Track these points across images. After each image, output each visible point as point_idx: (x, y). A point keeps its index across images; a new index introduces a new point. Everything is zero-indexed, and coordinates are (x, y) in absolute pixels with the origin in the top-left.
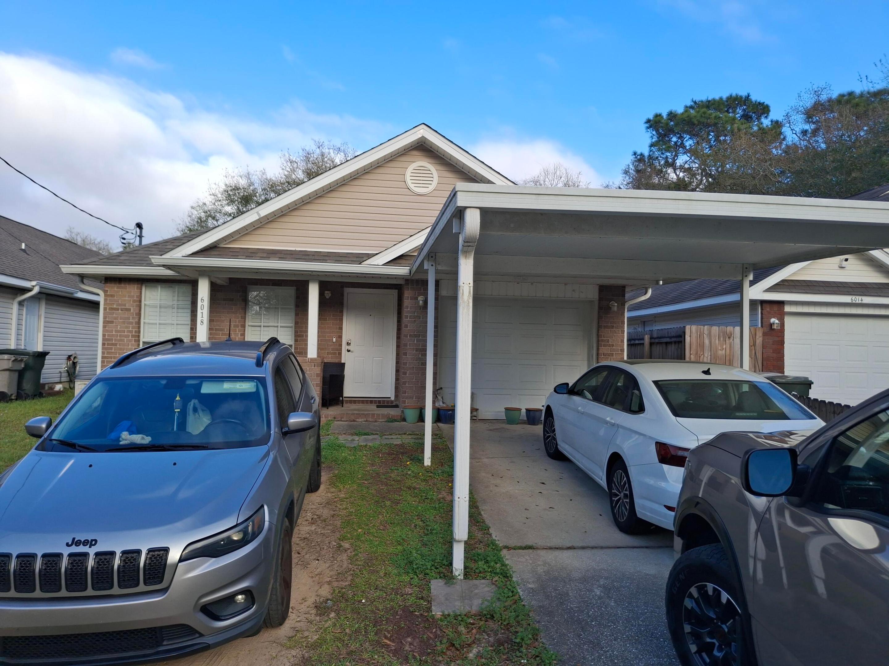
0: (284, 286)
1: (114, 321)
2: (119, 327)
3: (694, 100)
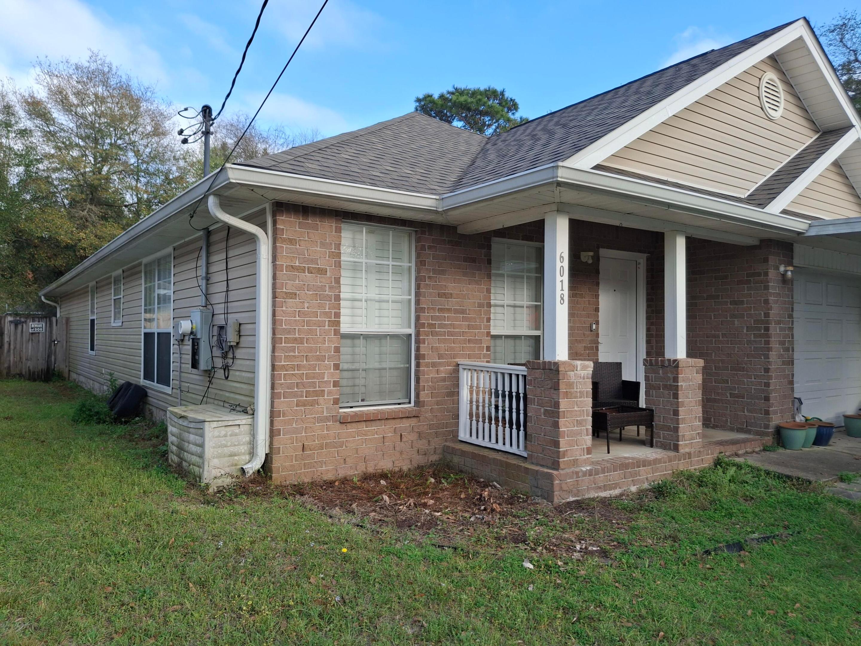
0: (536, 241)
1: (298, 292)
2: (306, 305)
3: (455, 87)
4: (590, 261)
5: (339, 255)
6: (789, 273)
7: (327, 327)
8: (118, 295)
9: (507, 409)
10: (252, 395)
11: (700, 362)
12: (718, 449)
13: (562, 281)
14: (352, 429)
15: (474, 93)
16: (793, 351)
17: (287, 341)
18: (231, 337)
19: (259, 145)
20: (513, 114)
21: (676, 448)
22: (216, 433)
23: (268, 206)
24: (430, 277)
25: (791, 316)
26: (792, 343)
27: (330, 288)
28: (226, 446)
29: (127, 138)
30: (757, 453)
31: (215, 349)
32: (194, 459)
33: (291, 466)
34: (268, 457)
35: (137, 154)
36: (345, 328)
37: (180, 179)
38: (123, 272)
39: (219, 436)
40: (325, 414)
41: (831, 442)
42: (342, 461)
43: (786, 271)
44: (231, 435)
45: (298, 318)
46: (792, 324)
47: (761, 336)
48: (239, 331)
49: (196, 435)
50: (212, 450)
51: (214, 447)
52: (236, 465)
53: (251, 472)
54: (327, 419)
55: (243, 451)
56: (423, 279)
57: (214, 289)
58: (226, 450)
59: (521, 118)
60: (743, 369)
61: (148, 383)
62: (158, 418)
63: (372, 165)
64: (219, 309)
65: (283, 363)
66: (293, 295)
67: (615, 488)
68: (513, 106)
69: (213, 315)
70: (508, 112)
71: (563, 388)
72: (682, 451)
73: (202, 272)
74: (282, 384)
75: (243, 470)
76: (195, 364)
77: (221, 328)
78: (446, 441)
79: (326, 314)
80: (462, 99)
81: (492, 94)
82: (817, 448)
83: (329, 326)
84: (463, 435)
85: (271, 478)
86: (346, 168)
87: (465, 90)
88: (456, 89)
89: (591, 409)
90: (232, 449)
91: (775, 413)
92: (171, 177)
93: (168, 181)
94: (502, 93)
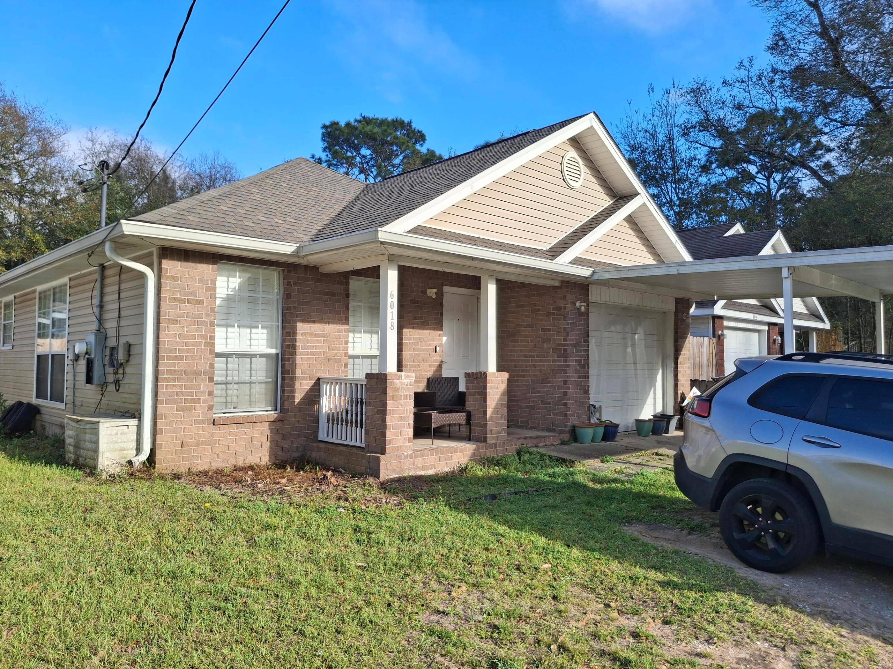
1: (179, 319)
2: (186, 329)
4: (434, 296)
5: (215, 289)
6: (583, 308)
7: (203, 347)
8: (8, 320)
9: (359, 413)
10: (139, 403)
11: (506, 375)
12: (520, 441)
13: (392, 313)
14: (224, 430)
15: (383, 123)
16: (588, 367)
17: (169, 358)
18: (121, 356)
19: (155, 167)
20: (421, 145)
21: (485, 440)
22: (109, 432)
23: (155, 250)
24: (294, 308)
25: (587, 341)
26: (587, 361)
27: (206, 315)
28: (117, 442)
29: (11, 156)
30: (554, 445)
31: (107, 367)
32: (90, 454)
33: (172, 458)
34: (153, 452)
35: (22, 173)
36: (219, 348)
37: (69, 199)
38: (15, 298)
39: (111, 435)
40: (201, 418)
41: (616, 439)
42: (216, 456)
43: (581, 306)
44: (121, 434)
45: (178, 340)
46: (588, 347)
47: (561, 356)
48: (129, 351)
49: (91, 434)
50: (105, 445)
51: (107, 443)
52: (125, 458)
53: (137, 464)
54: (203, 421)
55: (131, 447)
56: (289, 309)
57: (107, 316)
58: (117, 446)
59: (428, 150)
60: (550, 382)
61: (40, 402)
62: (50, 433)
63: (246, 216)
64: (111, 333)
65: (165, 376)
66: (175, 321)
67: (431, 469)
68: (421, 137)
69: (106, 338)
70: (415, 143)
71: (389, 392)
72: (489, 442)
73: (96, 301)
74: (164, 393)
75: (130, 462)
76: (89, 380)
77: (113, 349)
78: (307, 441)
79: (203, 337)
80: (368, 128)
81: (398, 124)
82: (604, 443)
83: (205, 346)
84: (322, 436)
85: (154, 467)
86: (223, 220)
87: (373, 119)
88: (364, 118)
89: (413, 409)
90: (122, 445)
91: (573, 415)
92: (59, 197)
93: (55, 202)
94: (410, 124)
